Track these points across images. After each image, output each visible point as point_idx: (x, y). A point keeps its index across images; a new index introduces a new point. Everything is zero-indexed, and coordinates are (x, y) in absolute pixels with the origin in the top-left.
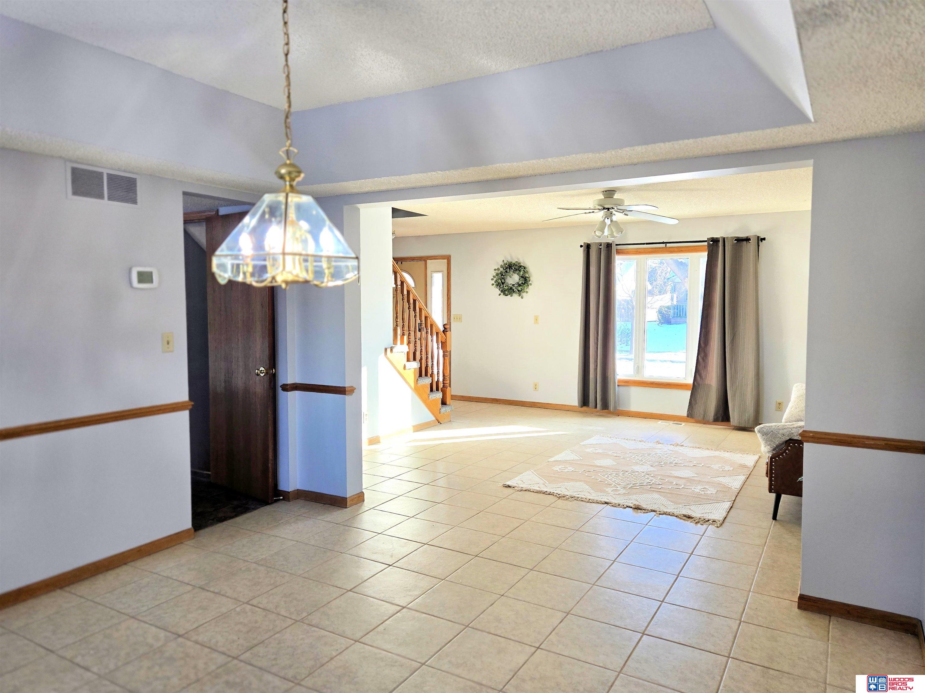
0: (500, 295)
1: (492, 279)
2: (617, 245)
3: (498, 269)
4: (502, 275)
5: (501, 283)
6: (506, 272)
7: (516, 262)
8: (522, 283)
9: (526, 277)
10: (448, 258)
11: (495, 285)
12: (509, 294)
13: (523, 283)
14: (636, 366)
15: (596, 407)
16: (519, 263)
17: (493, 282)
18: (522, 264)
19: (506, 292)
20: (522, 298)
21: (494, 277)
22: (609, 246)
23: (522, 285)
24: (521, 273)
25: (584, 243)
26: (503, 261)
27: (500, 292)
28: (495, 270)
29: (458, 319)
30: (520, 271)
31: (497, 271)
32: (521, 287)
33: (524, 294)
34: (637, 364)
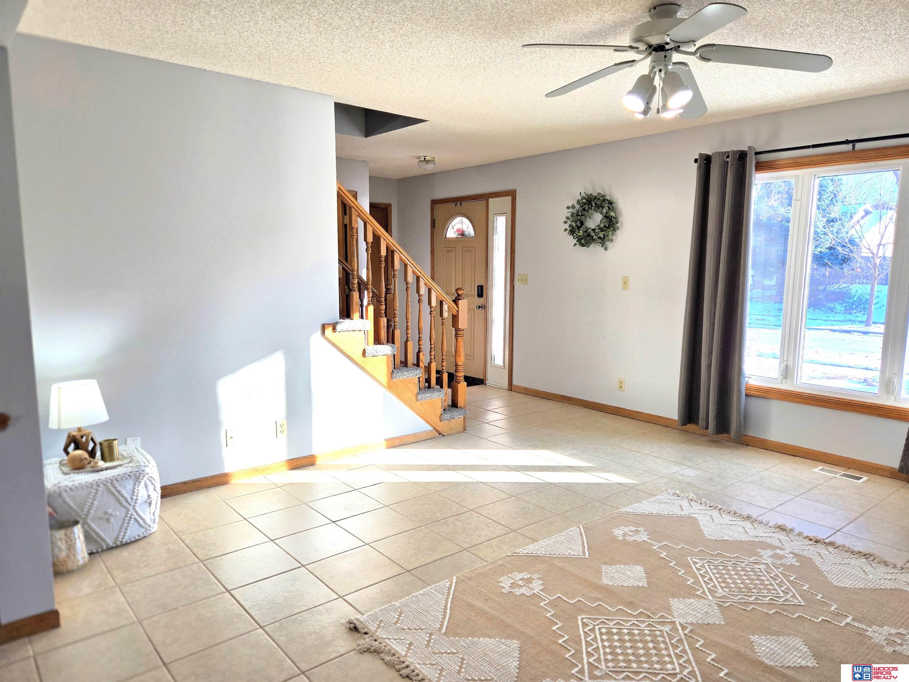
0: (575, 245)
1: (565, 222)
2: (757, 153)
3: (573, 207)
4: (578, 215)
5: (577, 227)
6: (584, 209)
7: (599, 194)
8: (605, 226)
9: (612, 217)
10: (512, 194)
11: (568, 231)
12: (588, 244)
13: (607, 226)
14: (783, 366)
15: (707, 428)
16: (603, 196)
17: (567, 226)
18: (608, 197)
19: (583, 241)
20: (606, 249)
21: (567, 218)
22: (742, 156)
23: (604, 229)
24: (605, 211)
25: (701, 155)
26: (580, 193)
27: (575, 241)
28: (568, 208)
29: (523, 279)
30: (603, 207)
31: (571, 210)
32: (603, 233)
33: (608, 243)
34: (785, 363)
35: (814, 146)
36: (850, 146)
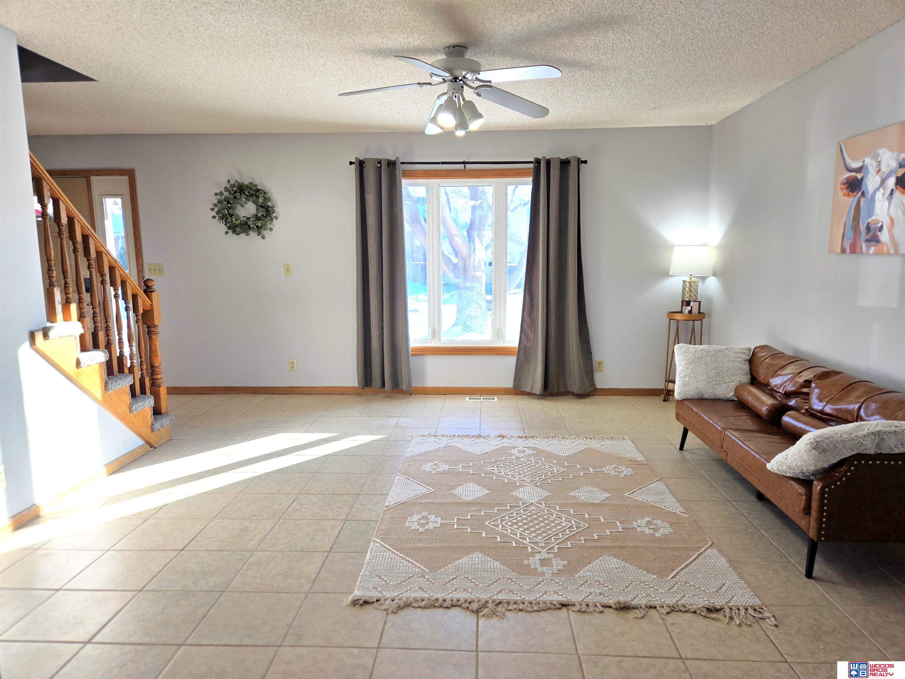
0: (227, 233)
1: (212, 209)
2: (402, 163)
3: (221, 194)
4: (228, 203)
5: (228, 215)
6: (235, 198)
7: (250, 183)
8: (263, 215)
9: (268, 207)
10: (129, 173)
11: (217, 218)
12: (243, 232)
13: (265, 215)
14: (432, 329)
15: (383, 387)
16: (255, 186)
17: (214, 213)
18: (259, 187)
19: (238, 229)
20: (263, 238)
21: (215, 205)
22: (392, 164)
23: (262, 218)
24: (261, 200)
25: (356, 158)
26: (229, 181)
27: (225, 229)
28: (216, 194)
29: (157, 269)
30: (258, 197)
31: (218, 197)
32: (261, 222)
33: (266, 233)
34: (432, 326)
35: (443, 163)
36: (462, 166)
